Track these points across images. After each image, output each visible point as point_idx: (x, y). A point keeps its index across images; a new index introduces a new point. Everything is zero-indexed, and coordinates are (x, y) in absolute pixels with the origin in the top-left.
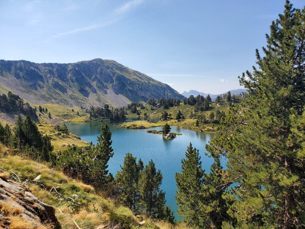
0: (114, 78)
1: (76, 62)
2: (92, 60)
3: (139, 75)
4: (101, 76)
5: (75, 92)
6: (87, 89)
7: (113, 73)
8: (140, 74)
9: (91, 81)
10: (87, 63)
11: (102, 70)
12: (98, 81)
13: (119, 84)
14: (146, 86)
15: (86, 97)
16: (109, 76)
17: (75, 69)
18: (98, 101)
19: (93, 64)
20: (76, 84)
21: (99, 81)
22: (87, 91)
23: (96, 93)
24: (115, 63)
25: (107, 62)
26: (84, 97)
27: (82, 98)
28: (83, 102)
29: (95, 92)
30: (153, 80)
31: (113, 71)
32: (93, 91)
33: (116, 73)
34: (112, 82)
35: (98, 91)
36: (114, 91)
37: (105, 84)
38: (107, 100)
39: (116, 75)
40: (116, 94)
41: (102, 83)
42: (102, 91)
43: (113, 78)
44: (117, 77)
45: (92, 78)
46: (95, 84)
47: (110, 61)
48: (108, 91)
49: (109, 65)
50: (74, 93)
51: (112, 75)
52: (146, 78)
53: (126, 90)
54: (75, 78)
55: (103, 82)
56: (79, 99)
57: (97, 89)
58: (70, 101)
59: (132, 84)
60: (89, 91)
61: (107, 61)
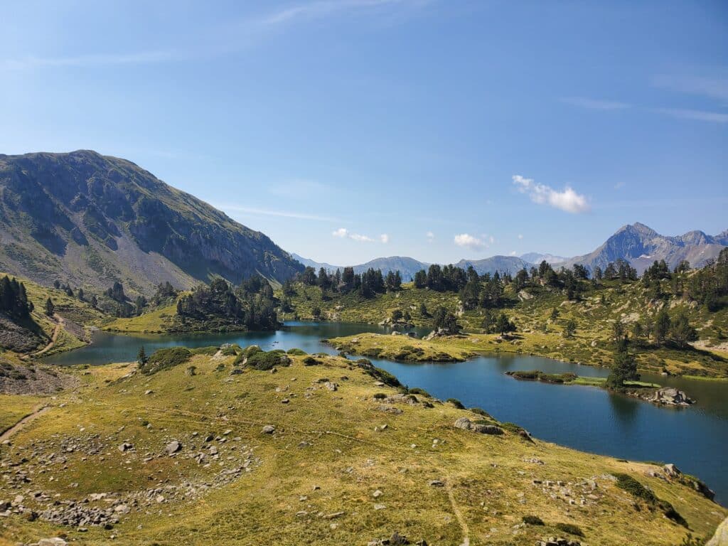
0: (135, 207)
1: (22, 153)
2: (72, 154)
3: (194, 204)
4: (98, 199)
5: (21, 237)
6: (58, 230)
7: (132, 194)
8: (196, 201)
9: (68, 210)
10: (54, 159)
11: (101, 182)
12: (89, 213)
13: (149, 223)
14: (218, 233)
15: (56, 256)
16: (121, 199)
17: (18, 172)
18: (94, 269)
19: (74, 163)
20: (23, 214)
21: (92, 212)
22: (58, 236)
23: (86, 244)
24: (133, 168)
25: (114, 163)
26: (52, 255)
27: (43, 256)
28: (49, 268)
29: (82, 241)
30: (231, 221)
31: (132, 187)
32: (75, 239)
33: (139, 194)
34: (130, 216)
35: (90, 240)
36: (138, 243)
37: (108, 220)
38: (118, 266)
39: (140, 199)
40: (143, 250)
41: (101, 219)
42: (102, 240)
43: (133, 207)
44: (144, 203)
45: (73, 202)
46: (81, 219)
47: (120, 161)
48: (119, 241)
49: (120, 171)
50: (19, 240)
51: (128, 197)
52: (213, 214)
53: (171, 241)
54: (19, 197)
55: (103, 214)
56: (36, 259)
57: (87, 234)
58: (9, 265)
59: (185, 225)
60: (64, 238)
61: (113, 161)
